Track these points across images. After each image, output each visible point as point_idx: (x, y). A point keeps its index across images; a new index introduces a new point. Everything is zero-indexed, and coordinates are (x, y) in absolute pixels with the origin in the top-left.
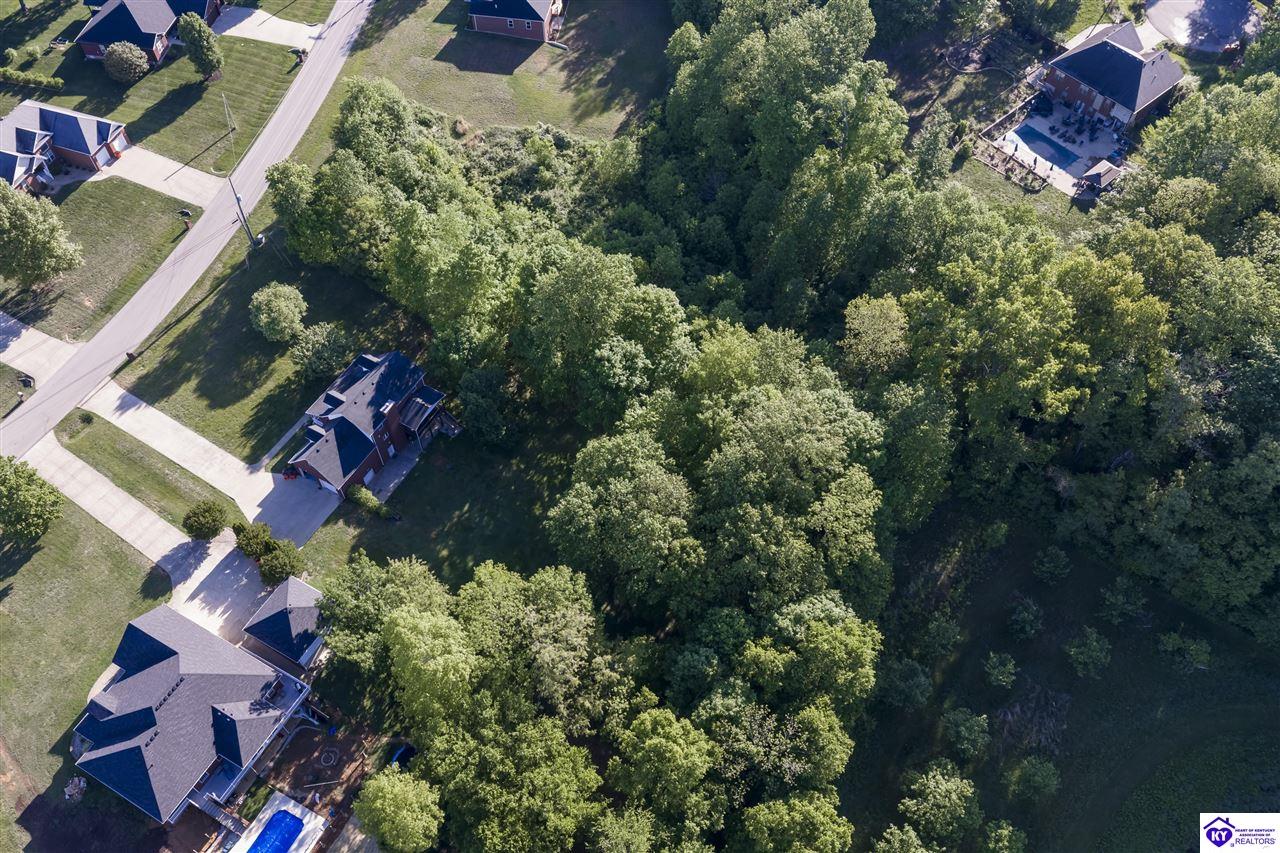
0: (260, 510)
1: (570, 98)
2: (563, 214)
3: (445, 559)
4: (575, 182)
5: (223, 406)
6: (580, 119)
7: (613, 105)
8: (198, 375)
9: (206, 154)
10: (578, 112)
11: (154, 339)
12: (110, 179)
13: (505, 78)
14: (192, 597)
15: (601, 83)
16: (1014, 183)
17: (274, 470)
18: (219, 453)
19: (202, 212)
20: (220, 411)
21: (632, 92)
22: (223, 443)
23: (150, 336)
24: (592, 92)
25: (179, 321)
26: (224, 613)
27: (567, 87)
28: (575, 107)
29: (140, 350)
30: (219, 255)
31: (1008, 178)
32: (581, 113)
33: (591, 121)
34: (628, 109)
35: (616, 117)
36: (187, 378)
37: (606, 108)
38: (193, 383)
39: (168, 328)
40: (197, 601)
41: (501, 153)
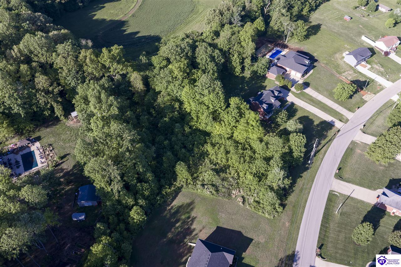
0: (289, 94)
1: (193, 214)
2: (207, 161)
3: (246, 87)
4: (200, 173)
5: (304, 117)
6: (192, 203)
7: (176, 209)
8: (315, 125)
9: (344, 201)
10: (191, 207)
11: (333, 138)
12: (375, 189)
13: (221, 225)
14: (298, 81)
15: (177, 221)
16: (53, 147)
17: (287, 101)
18: (302, 106)
19: (335, 177)
20: (305, 115)
21: (166, 216)
22: (302, 109)
23: (334, 139)
24: (183, 217)
25: (327, 142)
26: (291, 78)
27: (194, 219)
28: (192, 209)
29: (335, 135)
30: (322, 160)
31: (53, 149)
32: (190, 206)
33: (188, 201)
34: (170, 208)
35: (176, 203)
36: (318, 125)
37: (180, 207)
38: (315, 123)
39: (330, 140)
40: (297, 80)
41: (225, 184)
